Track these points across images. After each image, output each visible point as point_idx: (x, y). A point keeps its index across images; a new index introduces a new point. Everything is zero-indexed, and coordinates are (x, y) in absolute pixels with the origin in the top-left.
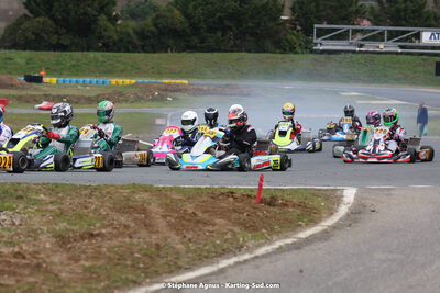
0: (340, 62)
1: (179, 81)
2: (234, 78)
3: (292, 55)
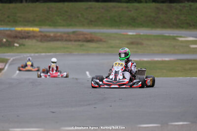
0: (180, 10)
1: (31, 29)
2: (83, 25)
3: (136, 5)
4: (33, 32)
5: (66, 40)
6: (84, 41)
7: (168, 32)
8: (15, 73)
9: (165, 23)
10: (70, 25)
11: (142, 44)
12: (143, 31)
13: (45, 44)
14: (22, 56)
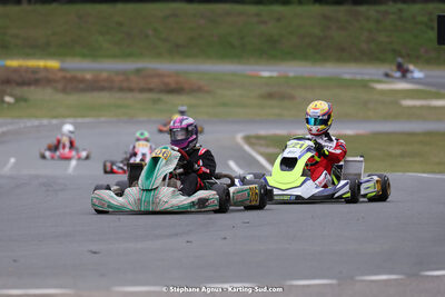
0: (378, 22)
1: (41, 63)
2: (159, 55)
3: (278, 8)
4: (46, 69)
5: (121, 89)
6: (161, 91)
7: (349, 71)
8: (7, 161)
9: (343, 50)
10: (130, 56)
11: (291, 98)
12: (295, 69)
13: (73, 99)
14: (22, 125)
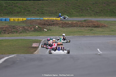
6: (93, 27)
10: (82, 16)
